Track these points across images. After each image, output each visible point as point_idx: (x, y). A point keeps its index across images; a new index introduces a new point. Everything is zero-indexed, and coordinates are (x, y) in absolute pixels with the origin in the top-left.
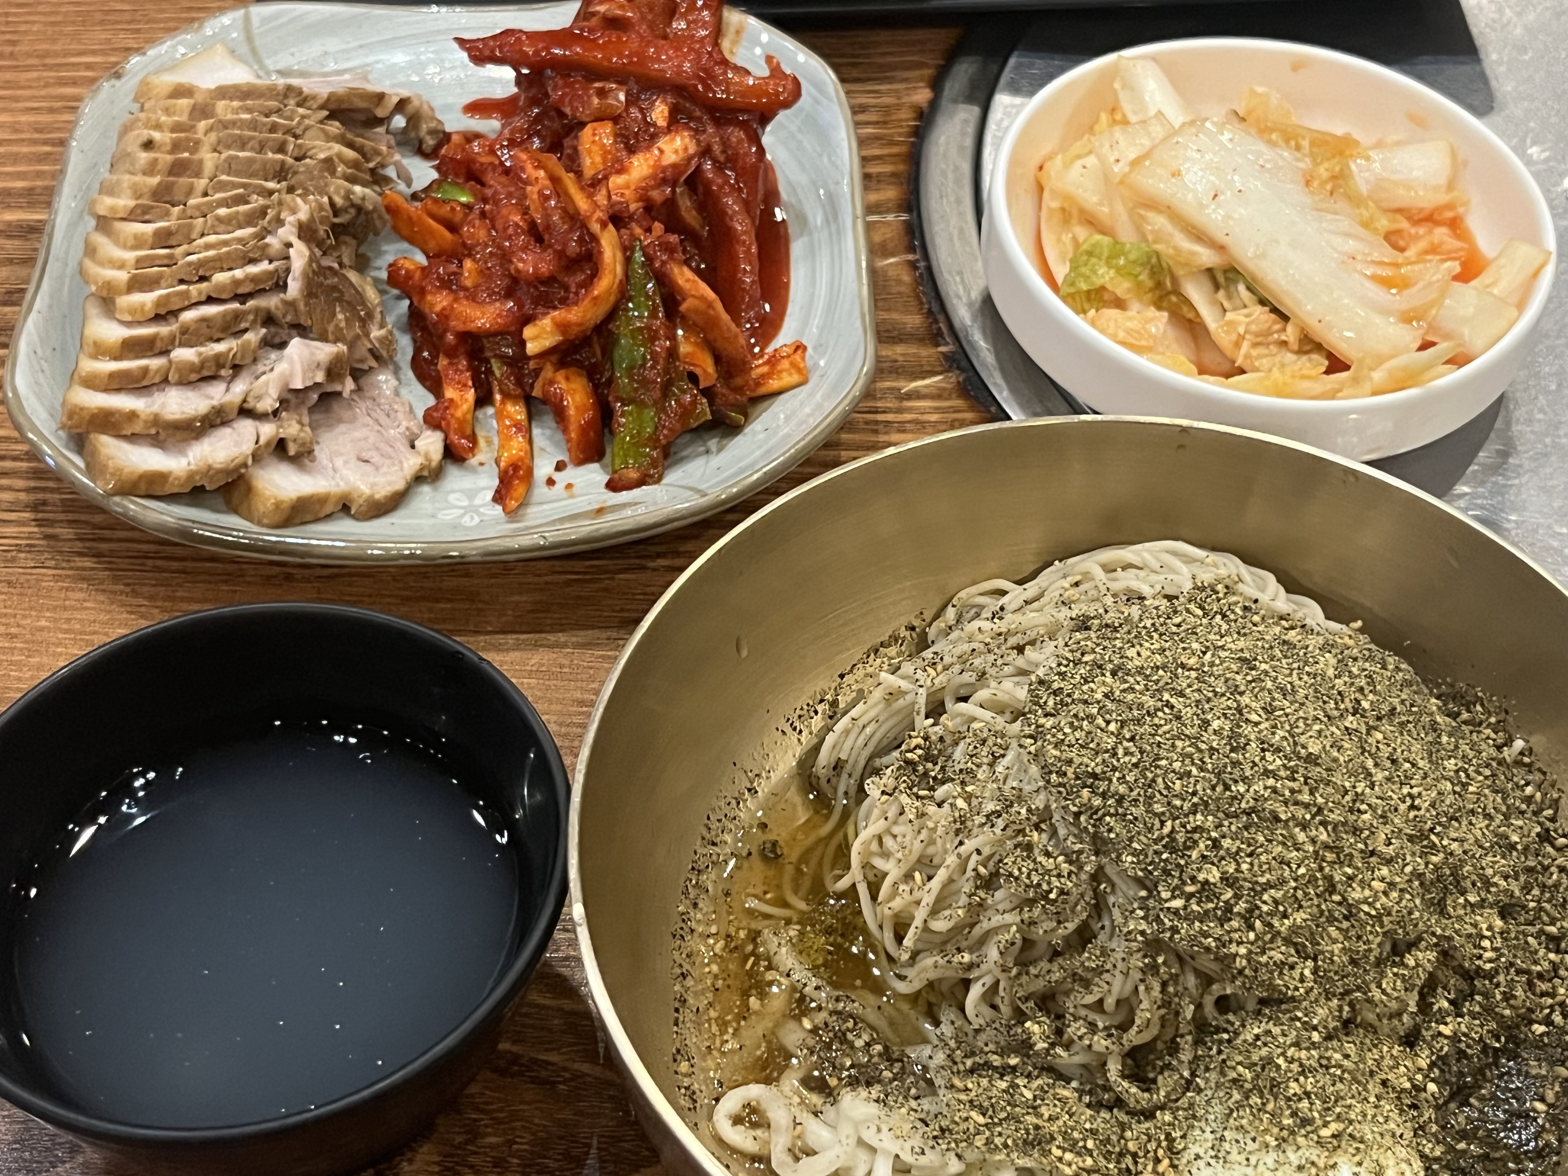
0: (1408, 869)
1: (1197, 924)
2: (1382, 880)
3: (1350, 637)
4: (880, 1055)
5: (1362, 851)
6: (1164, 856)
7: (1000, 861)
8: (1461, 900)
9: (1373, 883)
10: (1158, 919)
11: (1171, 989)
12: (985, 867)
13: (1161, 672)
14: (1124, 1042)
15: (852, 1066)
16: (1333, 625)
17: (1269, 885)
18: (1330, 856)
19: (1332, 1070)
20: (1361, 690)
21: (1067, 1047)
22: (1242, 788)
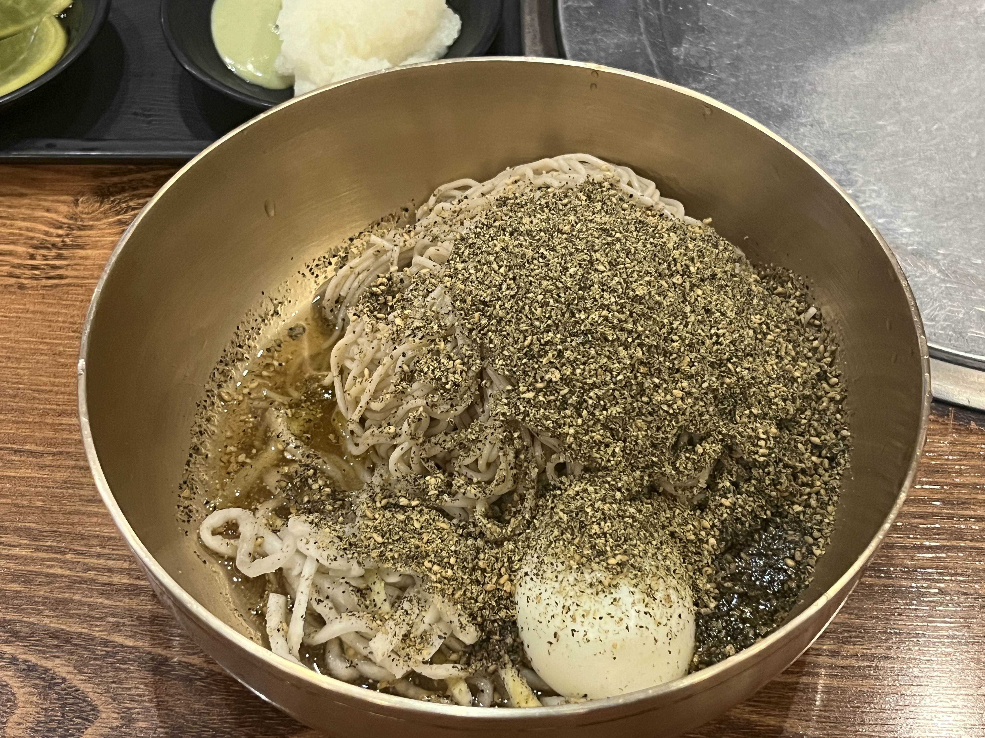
0: (705, 385)
1: (542, 410)
2: (683, 389)
3: (700, 228)
4: (328, 495)
5: (670, 368)
6: (524, 361)
7: (418, 362)
8: (747, 412)
9: (674, 391)
10: (516, 407)
11: (522, 457)
12: (408, 366)
13: (542, 234)
14: (487, 492)
15: (308, 502)
16: (689, 219)
17: (594, 386)
18: (642, 369)
19: (626, 519)
20: (692, 260)
21: (452, 495)
22: (583, 316)
